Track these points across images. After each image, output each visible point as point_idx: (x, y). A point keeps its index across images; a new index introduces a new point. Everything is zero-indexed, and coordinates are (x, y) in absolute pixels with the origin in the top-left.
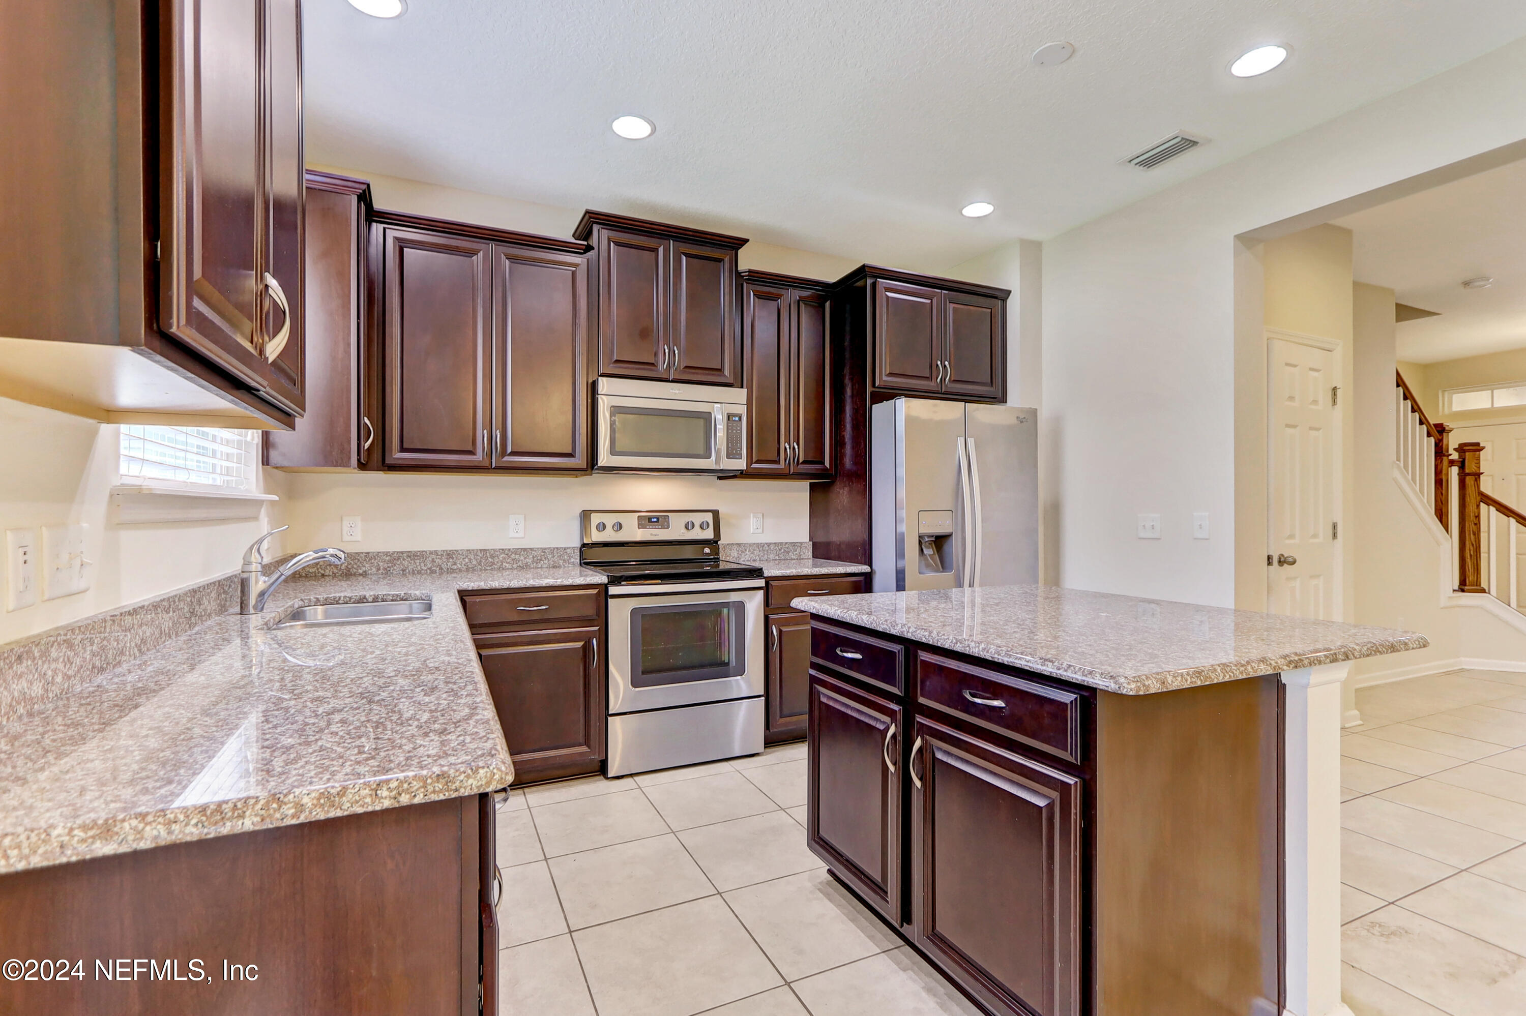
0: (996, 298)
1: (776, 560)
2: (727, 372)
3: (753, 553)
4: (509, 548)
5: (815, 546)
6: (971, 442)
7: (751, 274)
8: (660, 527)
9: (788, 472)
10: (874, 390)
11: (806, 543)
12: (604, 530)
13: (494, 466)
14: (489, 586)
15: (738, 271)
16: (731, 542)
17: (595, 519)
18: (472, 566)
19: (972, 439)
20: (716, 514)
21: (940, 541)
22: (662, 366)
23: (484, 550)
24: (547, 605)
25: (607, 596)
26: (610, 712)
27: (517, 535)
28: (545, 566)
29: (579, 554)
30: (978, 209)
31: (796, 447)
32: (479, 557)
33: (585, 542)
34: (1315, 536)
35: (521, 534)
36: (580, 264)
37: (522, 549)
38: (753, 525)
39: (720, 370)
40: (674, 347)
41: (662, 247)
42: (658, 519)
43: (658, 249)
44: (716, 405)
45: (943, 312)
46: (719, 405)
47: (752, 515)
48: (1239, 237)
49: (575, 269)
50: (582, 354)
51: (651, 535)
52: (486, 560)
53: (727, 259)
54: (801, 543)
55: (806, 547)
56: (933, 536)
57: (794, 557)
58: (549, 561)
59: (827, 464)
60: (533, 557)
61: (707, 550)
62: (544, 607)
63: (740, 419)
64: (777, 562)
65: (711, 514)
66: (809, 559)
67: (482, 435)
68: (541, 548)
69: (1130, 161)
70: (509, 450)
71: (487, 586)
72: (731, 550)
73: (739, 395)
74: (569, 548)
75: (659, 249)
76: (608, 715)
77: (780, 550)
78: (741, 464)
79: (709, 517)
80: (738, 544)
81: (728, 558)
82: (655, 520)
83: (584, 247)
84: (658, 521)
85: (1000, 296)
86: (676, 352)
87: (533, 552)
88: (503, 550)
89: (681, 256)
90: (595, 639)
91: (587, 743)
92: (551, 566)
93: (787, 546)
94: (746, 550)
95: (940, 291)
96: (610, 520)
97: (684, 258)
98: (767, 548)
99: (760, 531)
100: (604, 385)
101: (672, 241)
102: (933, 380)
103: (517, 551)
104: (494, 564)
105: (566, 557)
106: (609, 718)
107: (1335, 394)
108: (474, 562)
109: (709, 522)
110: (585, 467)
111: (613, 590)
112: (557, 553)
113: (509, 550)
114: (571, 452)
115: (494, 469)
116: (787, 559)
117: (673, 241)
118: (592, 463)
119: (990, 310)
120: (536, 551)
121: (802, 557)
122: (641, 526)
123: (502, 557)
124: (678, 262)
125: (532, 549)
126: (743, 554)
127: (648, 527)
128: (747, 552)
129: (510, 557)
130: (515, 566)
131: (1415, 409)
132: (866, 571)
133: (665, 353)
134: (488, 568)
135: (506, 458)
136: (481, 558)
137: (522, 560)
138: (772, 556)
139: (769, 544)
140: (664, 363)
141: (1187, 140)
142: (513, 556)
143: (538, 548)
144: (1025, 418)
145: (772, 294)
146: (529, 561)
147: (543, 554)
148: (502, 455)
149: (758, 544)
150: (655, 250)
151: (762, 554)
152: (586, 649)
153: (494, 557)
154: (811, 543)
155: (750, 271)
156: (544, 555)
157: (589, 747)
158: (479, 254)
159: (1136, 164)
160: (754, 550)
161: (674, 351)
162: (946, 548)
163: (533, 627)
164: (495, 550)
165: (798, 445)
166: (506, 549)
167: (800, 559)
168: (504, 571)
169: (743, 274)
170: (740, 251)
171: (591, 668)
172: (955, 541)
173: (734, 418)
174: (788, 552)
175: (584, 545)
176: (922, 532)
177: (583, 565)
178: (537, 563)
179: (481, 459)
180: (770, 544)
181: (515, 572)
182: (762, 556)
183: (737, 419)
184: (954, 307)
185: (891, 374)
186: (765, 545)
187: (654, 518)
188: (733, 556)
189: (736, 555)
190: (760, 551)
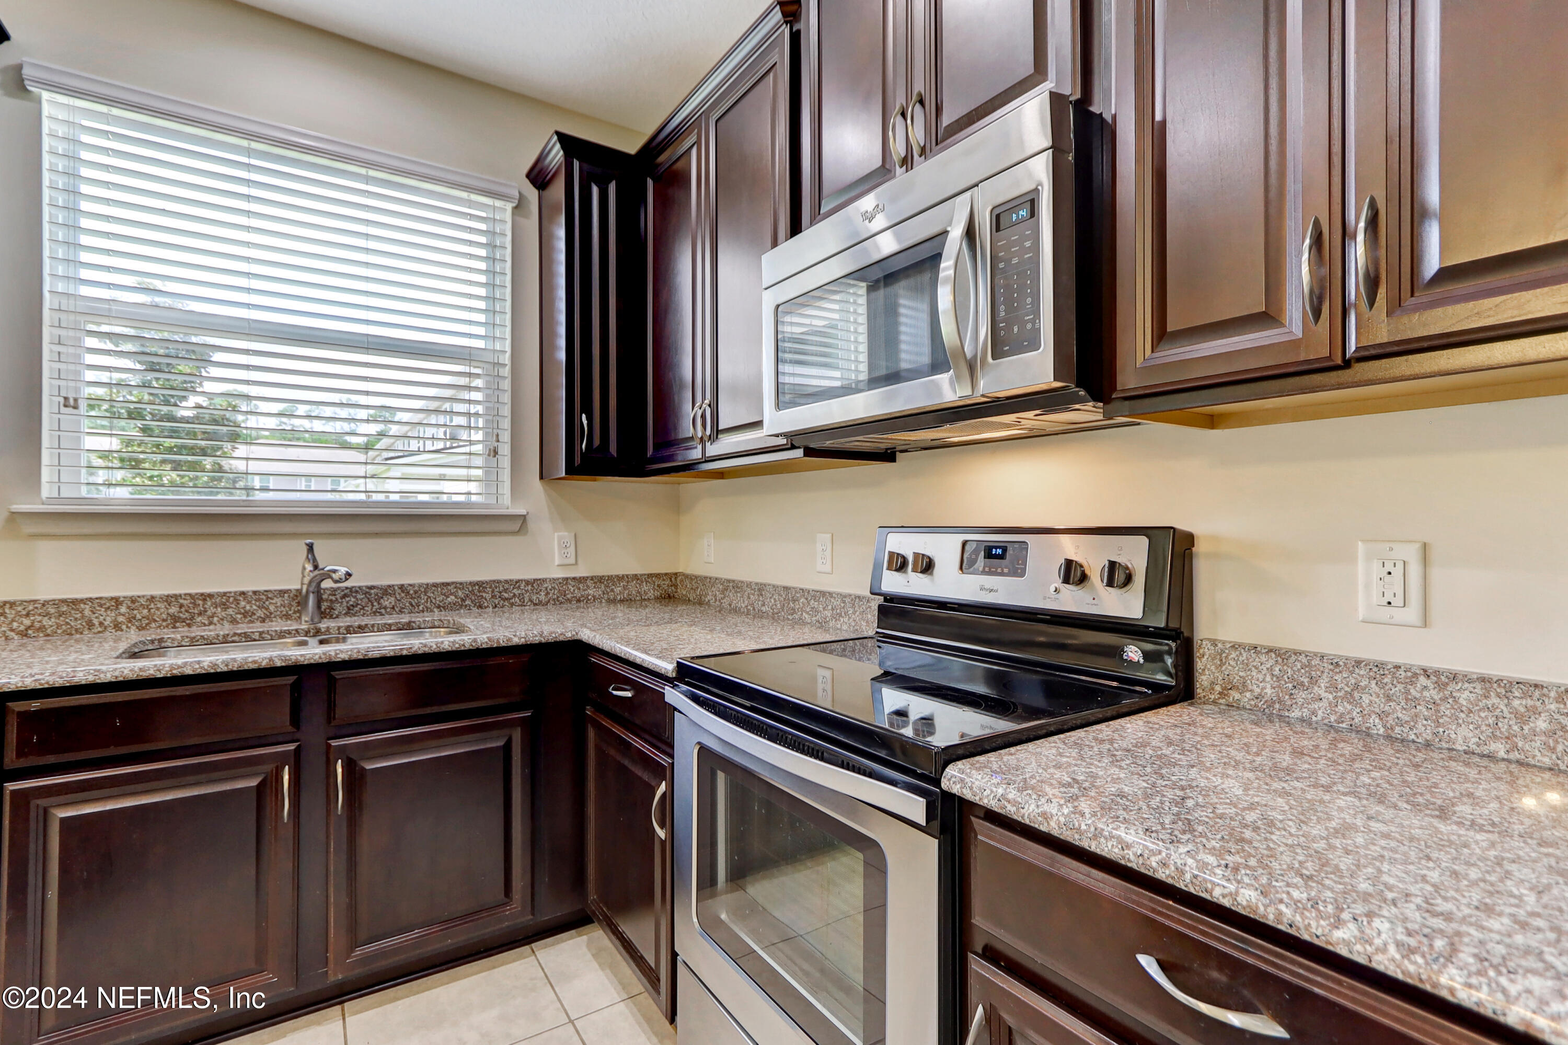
3: (1349, 697)
8: (1006, 571)
12: (899, 570)
13: (706, 456)
17: (890, 546)
27: (824, 569)
35: (828, 566)
37: (821, 592)
42: (1005, 550)
44: (960, 201)
46: (966, 197)
60: (833, 609)
65: (1143, 541)
68: (841, 594)
70: (720, 428)
82: (999, 551)
84: (1002, 557)
88: (803, 591)
94: (1313, 681)
96: (911, 549)
99: (1411, 614)
105: (869, 616)
109: (1137, 562)
111: (668, 694)
112: (860, 607)
113: (809, 592)
115: (706, 460)
122: (967, 563)
126: (1301, 696)
127: (980, 569)
143: (838, 595)
147: (842, 605)
161: (910, 113)
166: (806, 591)
186: (1423, 680)
187: (996, 548)
188: (1257, 691)
189: (1269, 691)
190: (1389, 698)
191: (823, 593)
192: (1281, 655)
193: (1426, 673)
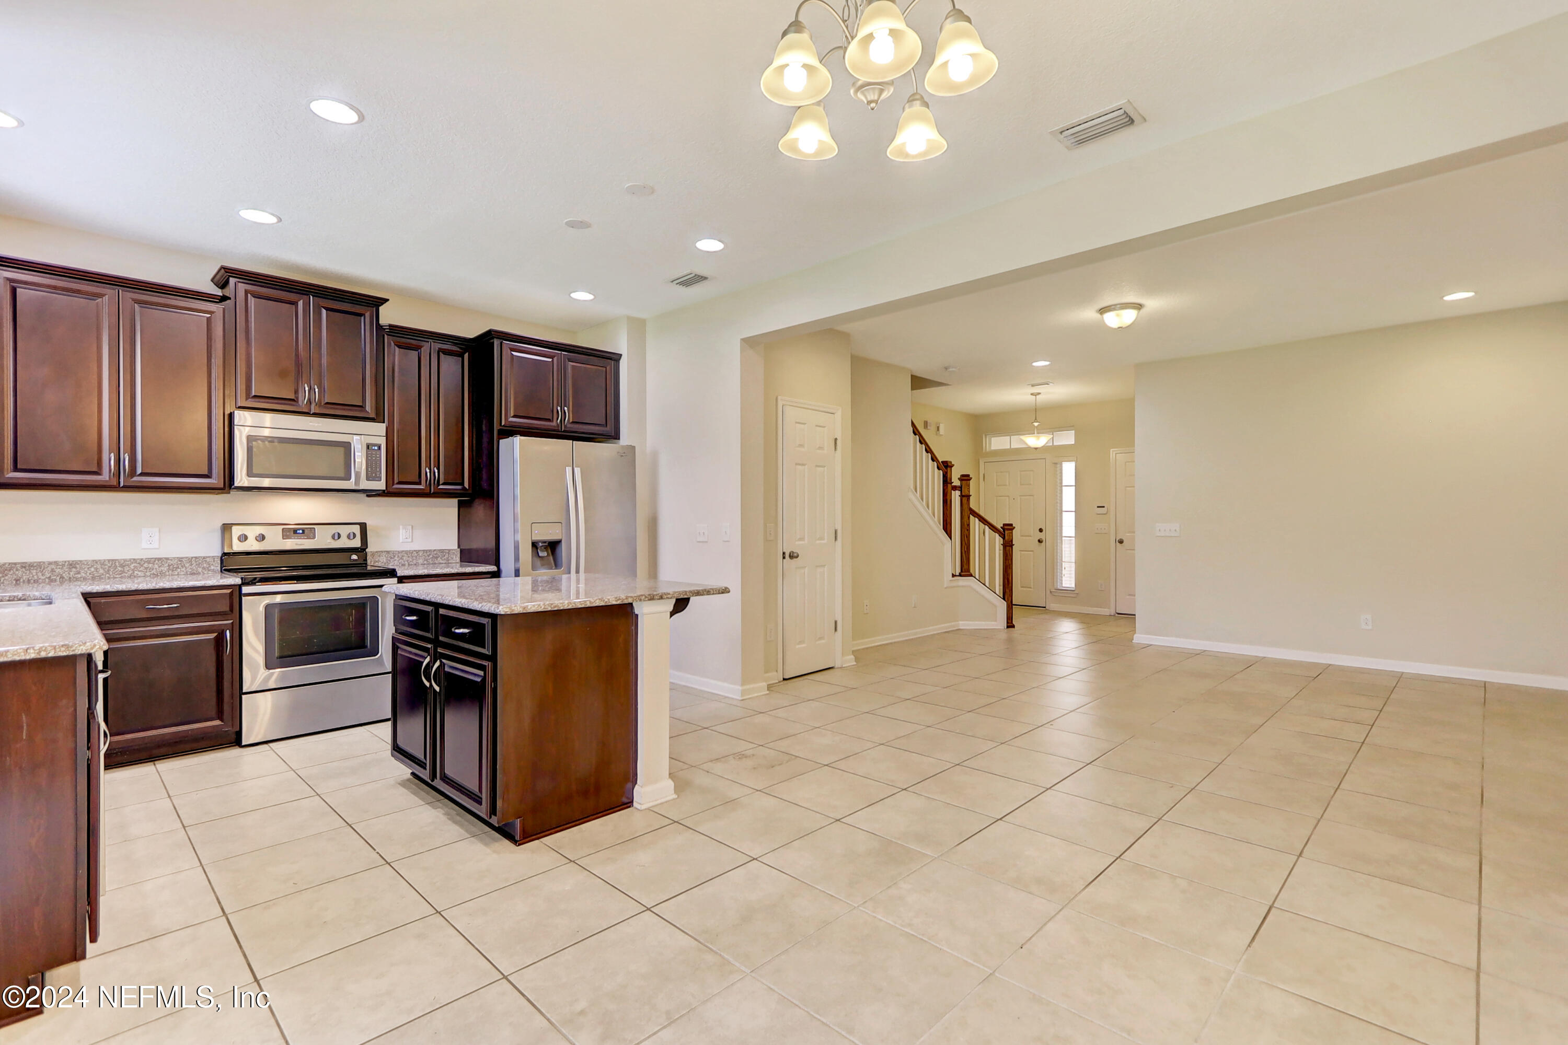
0: (611, 359)
1: (424, 564)
2: (368, 408)
3: (401, 559)
4: (142, 557)
5: (462, 552)
6: (577, 471)
7: (391, 328)
8: (306, 537)
9: (429, 491)
10: (501, 428)
11: (454, 550)
12: (245, 541)
13: (122, 485)
14: (116, 588)
15: (379, 324)
16: (380, 550)
17: (236, 531)
18: (99, 575)
19: (579, 469)
20: (363, 527)
21: (553, 546)
22: (303, 401)
23: (113, 560)
24: (178, 604)
25: (241, 595)
26: (244, 691)
27: (151, 546)
28: (182, 573)
29: (219, 562)
30: (582, 296)
31: (436, 471)
32: (107, 567)
33: (226, 551)
34: (821, 538)
35: (156, 545)
36: (215, 312)
37: (156, 558)
38: (403, 535)
39: (362, 407)
40: (314, 386)
41: (301, 301)
42: (303, 531)
43: (297, 303)
44: (355, 437)
45: (563, 370)
46: (358, 437)
47: (401, 527)
48: (743, 340)
49: (210, 315)
50: (218, 389)
51: (296, 544)
52: (115, 569)
53: (367, 315)
54: (449, 550)
55: (454, 553)
56: (545, 542)
57: (443, 562)
58: (186, 568)
59: (466, 485)
60: (169, 566)
61: (354, 557)
62: (175, 605)
63: (379, 448)
64: (426, 566)
65: (358, 527)
66: (457, 563)
67: (109, 460)
68: (178, 558)
69: (672, 281)
70: (139, 471)
71: (113, 588)
72: (379, 556)
73: (380, 429)
74: (209, 557)
75: (299, 303)
76: (242, 693)
77: (428, 556)
78: (381, 485)
79: (357, 529)
80: (387, 551)
81: (377, 563)
82: (301, 531)
83: (220, 298)
84: (303, 533)
85: (615, 358)
86: (317, 390)
87: (169, 561)
88: (134, 559)
89: (321, 310)
90: (228, 631)
91: (220, 716)
92: (189, 573)
93: (435, 552)
94: (394, 556)
95: (560, 352)
96: (252, 532)
97: (324, 312)
98: (416, 555)
99: (410, 540)
100: (242, 417)
101: (311, 297)
102: (554, 422)
103: (149, 561)
104: (125, 573)
105: (205, 565)
106: (244, 696)
107: (836, 443)
108: (101, 571)
109: (355, 532)
110: (222, 486)
111: (245, 590)
112: (196, 562)
113: (142, 559)
114: (207, 473)
115: (122, 487)
116: (435, 564)
117: (313, 296)
118: (228, 484)
119: (604, 369)
120: (172, 560)
121: (450, 562)
122: (285, 536)
123: (134, 566)
124: (320, 314)
125: (167, 559)
126: (392, 560)
127: (293, 538)
128: (396, 558)
129: (142, 566)
130: (148, 574)
131: (928, 450)
132: (493, 570)
133: (305, 391)
134: (117, 576)
135: (135, 479)
136: (110, 567)
137: (156, 569)
138: (421, 561)
139: (417, 552)
140: (305, 399)
141: (699, 276)
142: (146, 565)
143: (174, 558)
144: (624, 453)
145: (412, 345)
146: (165, 569)
147: (179, 563)
148: (131, 475)
149: (407, 551)
150: (295, 303)
151: (411, 560)
152: (219, 641)
153: (124, 566)
154: (459, 550)
155: (390, 326)
156: (181, 564)
157: (222, 720)
158: (104, 298)
159: (677, 284)
160: (403, 556)
161: (315, 389)
162: (558, 550)
163: (162, 622)
164: (125, 560)
165: (438, 469)
166: (138, 559)
167: (448, 563)
168: (135, 579)
169: (385, 327)
170: (381, 308)
171: (224, 654)
172: (564, 545)
173: (373, 448)
174: (437, 558)
175: (225, 554)
176: (535, 539)
177: (224, 572)
178: (173, 571)
179: (108, 479)
180: (419, 551)
181: (148, 579)
182: (411, 562)
183: (376, 448)
184: (573, 366)
185: (515, 416)
186: (414, 552)
187: (299, 530)
188: (382, 561)
189: (385, 561)
190: (409, 557)
191: (159, 559)
192: (388, 552)
193: (415, 551)
